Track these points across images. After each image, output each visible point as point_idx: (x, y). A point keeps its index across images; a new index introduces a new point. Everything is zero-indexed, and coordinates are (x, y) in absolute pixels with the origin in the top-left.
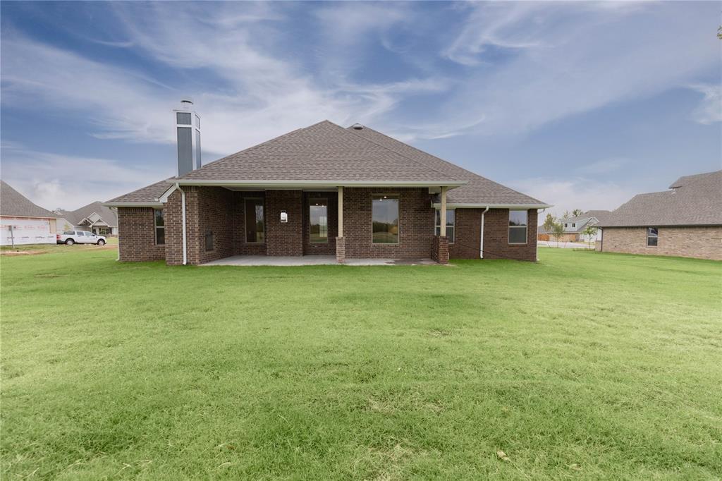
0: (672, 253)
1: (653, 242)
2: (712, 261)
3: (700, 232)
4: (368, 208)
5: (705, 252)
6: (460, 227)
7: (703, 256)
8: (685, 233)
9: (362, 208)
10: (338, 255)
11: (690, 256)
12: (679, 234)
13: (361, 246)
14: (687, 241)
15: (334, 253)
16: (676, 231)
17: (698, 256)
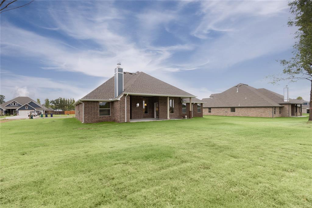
0: (214, 115)
1: (210, 112)
2: (224, 116)
3: (220, 109)
5: (222, 114)
7: (222, 115)
8: (217, 109)
11: (219, 115)
12: (216, 109)
14: (218, 111)
16: (215, 109)
17: (220, 115)
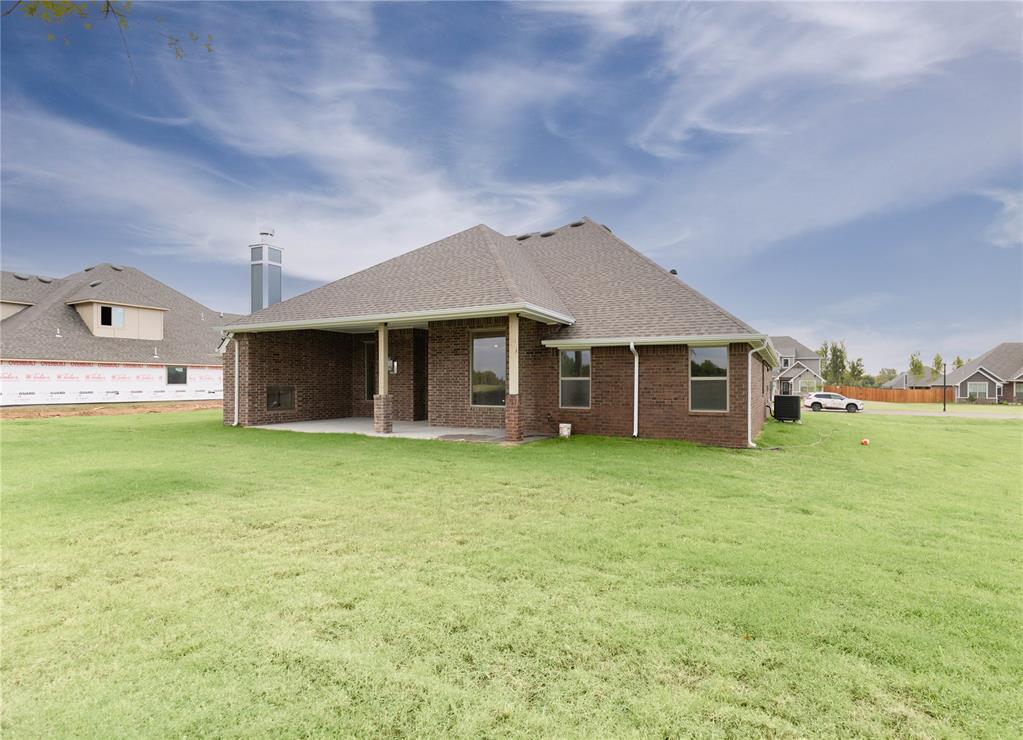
4: (466, 352)
6: (600, 379)
9: (456, 352)
10: (375, 418)
13: (454, 407)
15: (371, 416)
